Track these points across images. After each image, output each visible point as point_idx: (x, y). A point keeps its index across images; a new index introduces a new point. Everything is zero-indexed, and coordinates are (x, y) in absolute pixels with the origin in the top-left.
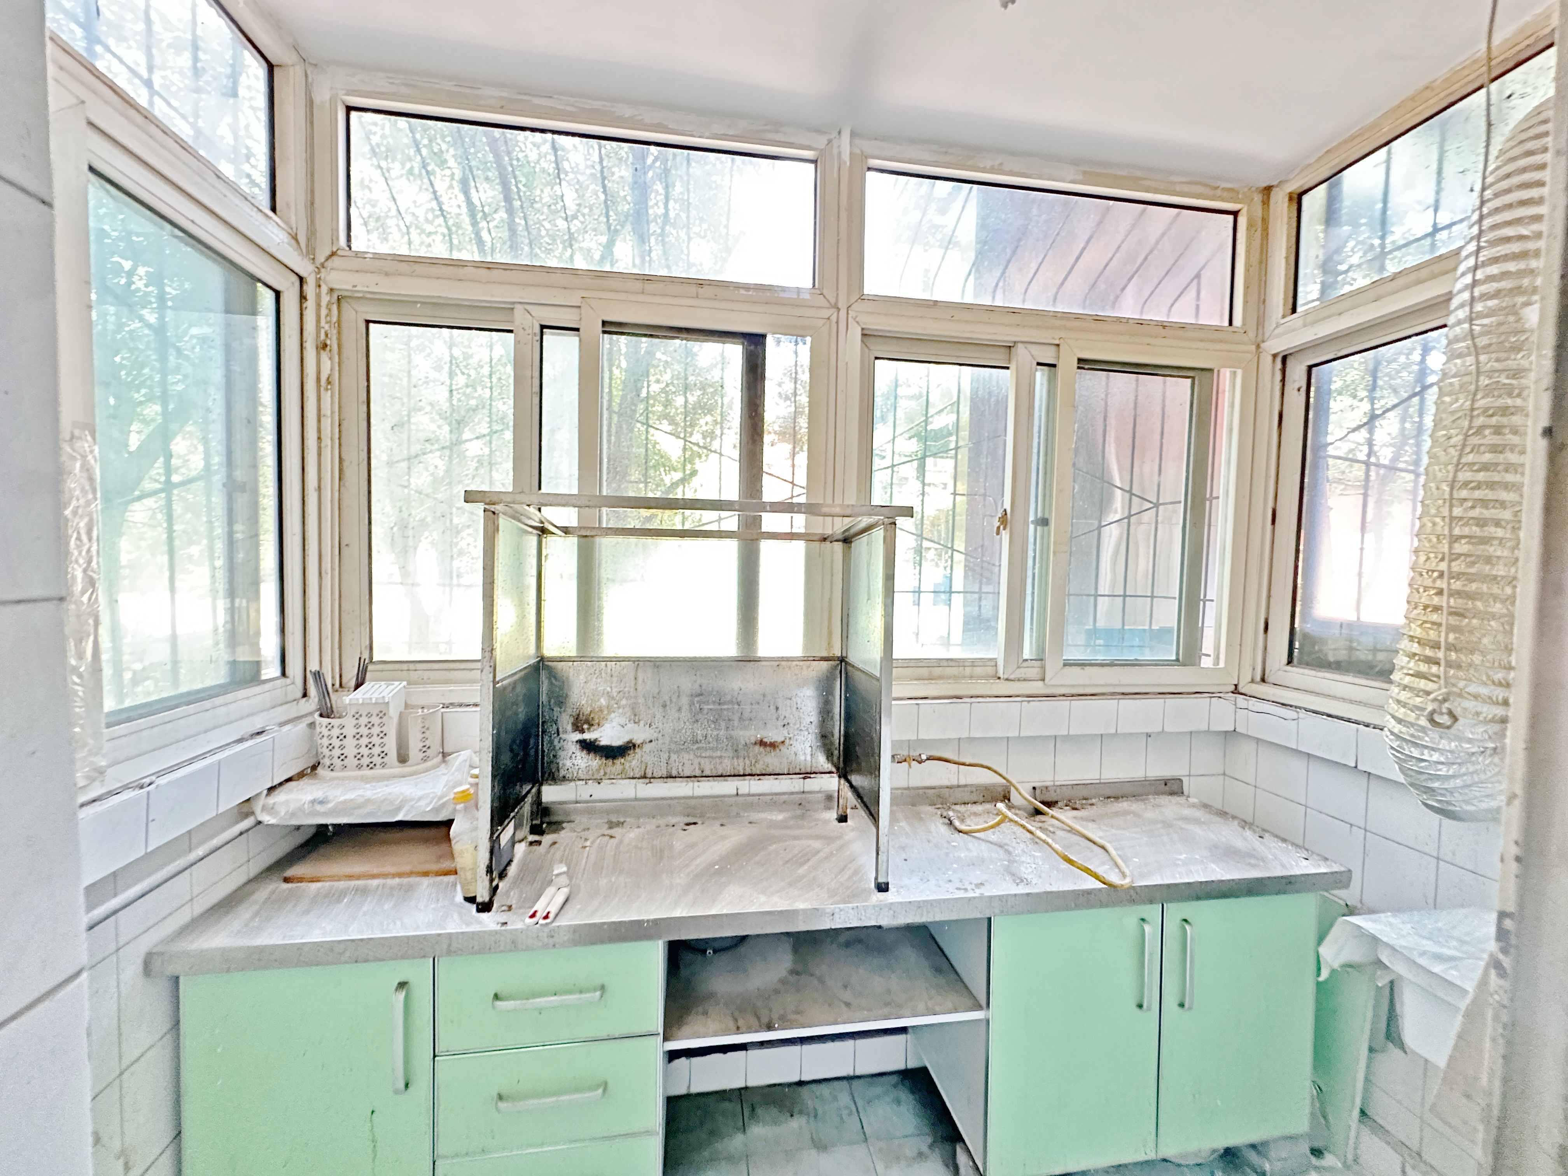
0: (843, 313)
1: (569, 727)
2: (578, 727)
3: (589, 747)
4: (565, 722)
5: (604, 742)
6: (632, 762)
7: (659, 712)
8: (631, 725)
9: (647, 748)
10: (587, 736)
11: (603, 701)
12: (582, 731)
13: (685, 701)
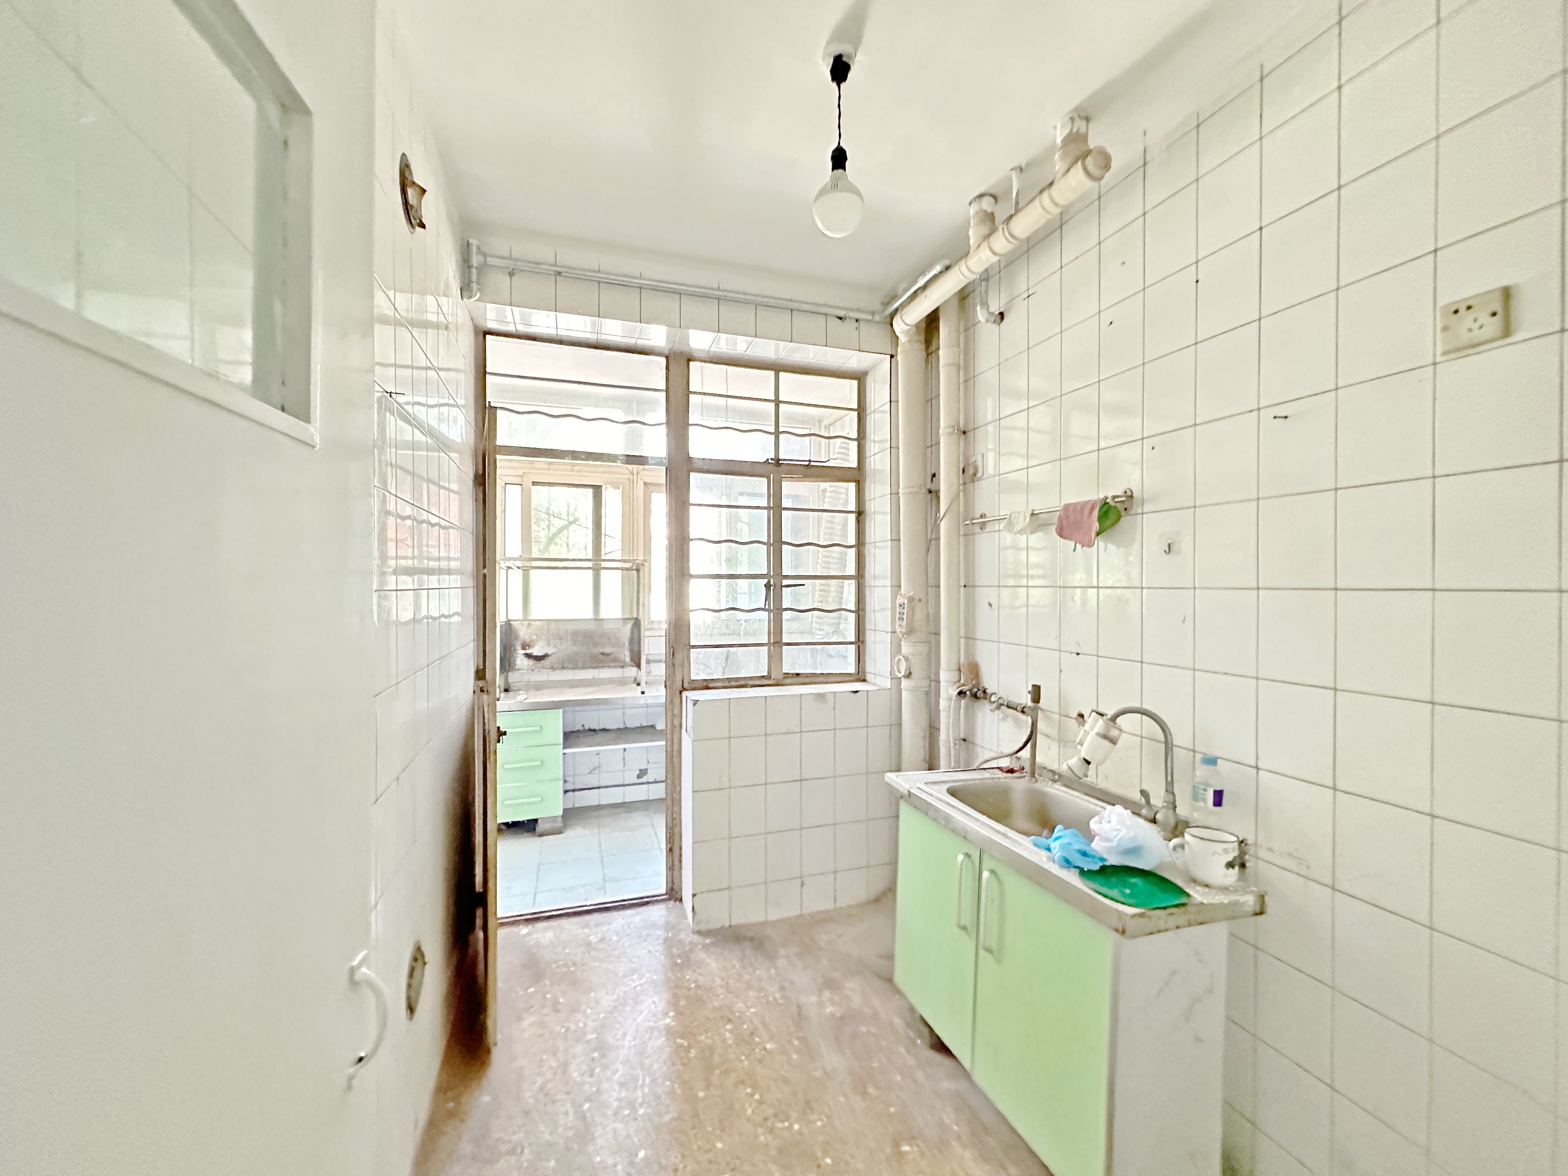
0: (635, 476)
1: (520, 648)
2: (524, 648)
3: (528, 656)
4: (519, 648)
5: (535, 654)
6: (546, 662)
7: (558, 641)
8: (547, 647)
9: (554, 656)
10: (528, 652)
11: (534, 637)
12: (525, 649)
13: (569, 637)
